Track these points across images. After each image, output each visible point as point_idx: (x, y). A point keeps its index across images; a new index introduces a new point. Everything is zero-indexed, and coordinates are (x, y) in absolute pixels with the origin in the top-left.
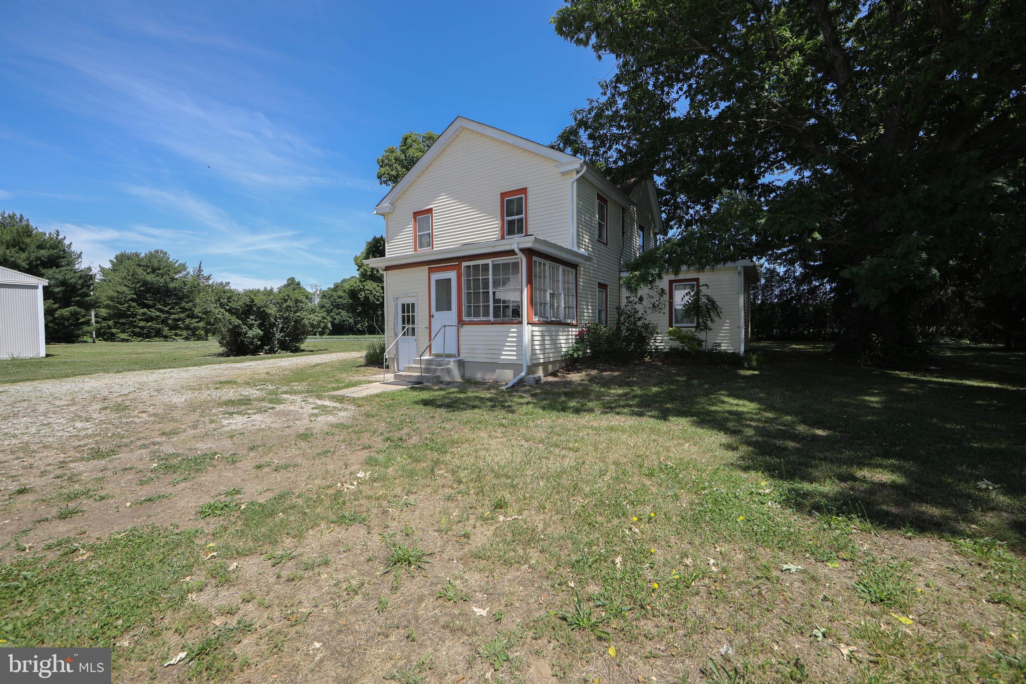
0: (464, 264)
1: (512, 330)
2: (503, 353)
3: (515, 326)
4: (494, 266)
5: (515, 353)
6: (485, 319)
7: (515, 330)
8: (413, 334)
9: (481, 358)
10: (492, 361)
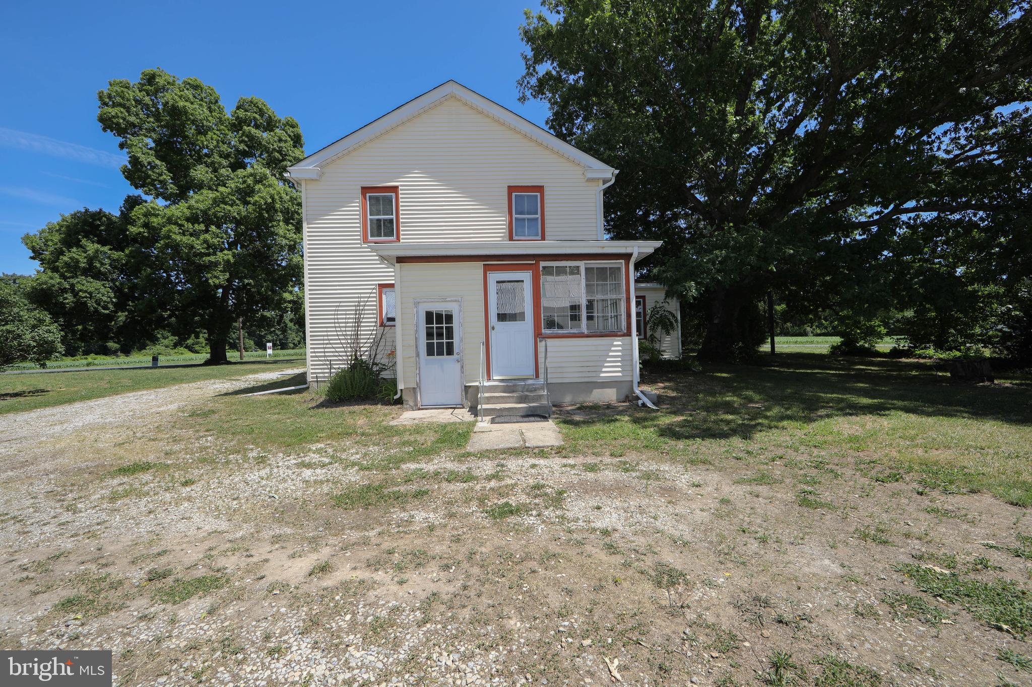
0: (543, 264)
1: (615, 343)
2: (604, 370)
3: (621, 338)
4: (587, 269)
5: (620, 369)
6: (575, 331)
7: (620, 343)
8: (450, 352)
9: (571, 376)
10: (583, 380)
